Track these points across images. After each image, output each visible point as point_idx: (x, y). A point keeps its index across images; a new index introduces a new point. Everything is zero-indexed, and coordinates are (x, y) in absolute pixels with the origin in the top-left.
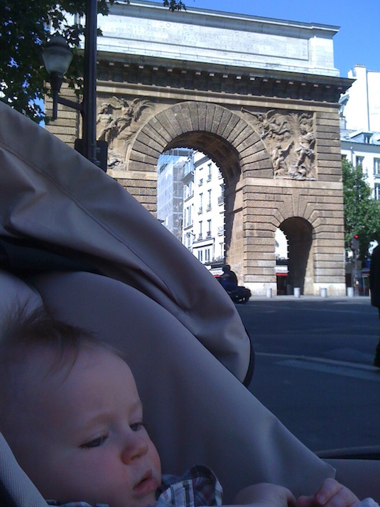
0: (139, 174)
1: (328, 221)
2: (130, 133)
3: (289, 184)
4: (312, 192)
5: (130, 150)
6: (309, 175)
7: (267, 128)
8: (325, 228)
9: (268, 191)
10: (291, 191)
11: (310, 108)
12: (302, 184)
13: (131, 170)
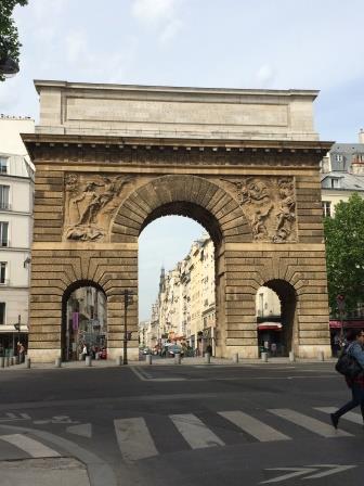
0: (121, 246)
1: (311, 283)
2: (112, 208)
3: (269, 247)
4: (292, 254)
5: (112, 223)
6: (290, 238)
7: (246, 195)
8: (308, 290)
9: (248, 255)
10: (271, 255)
11: (289, 173)
12: (282, 247)
13: (113, 241)
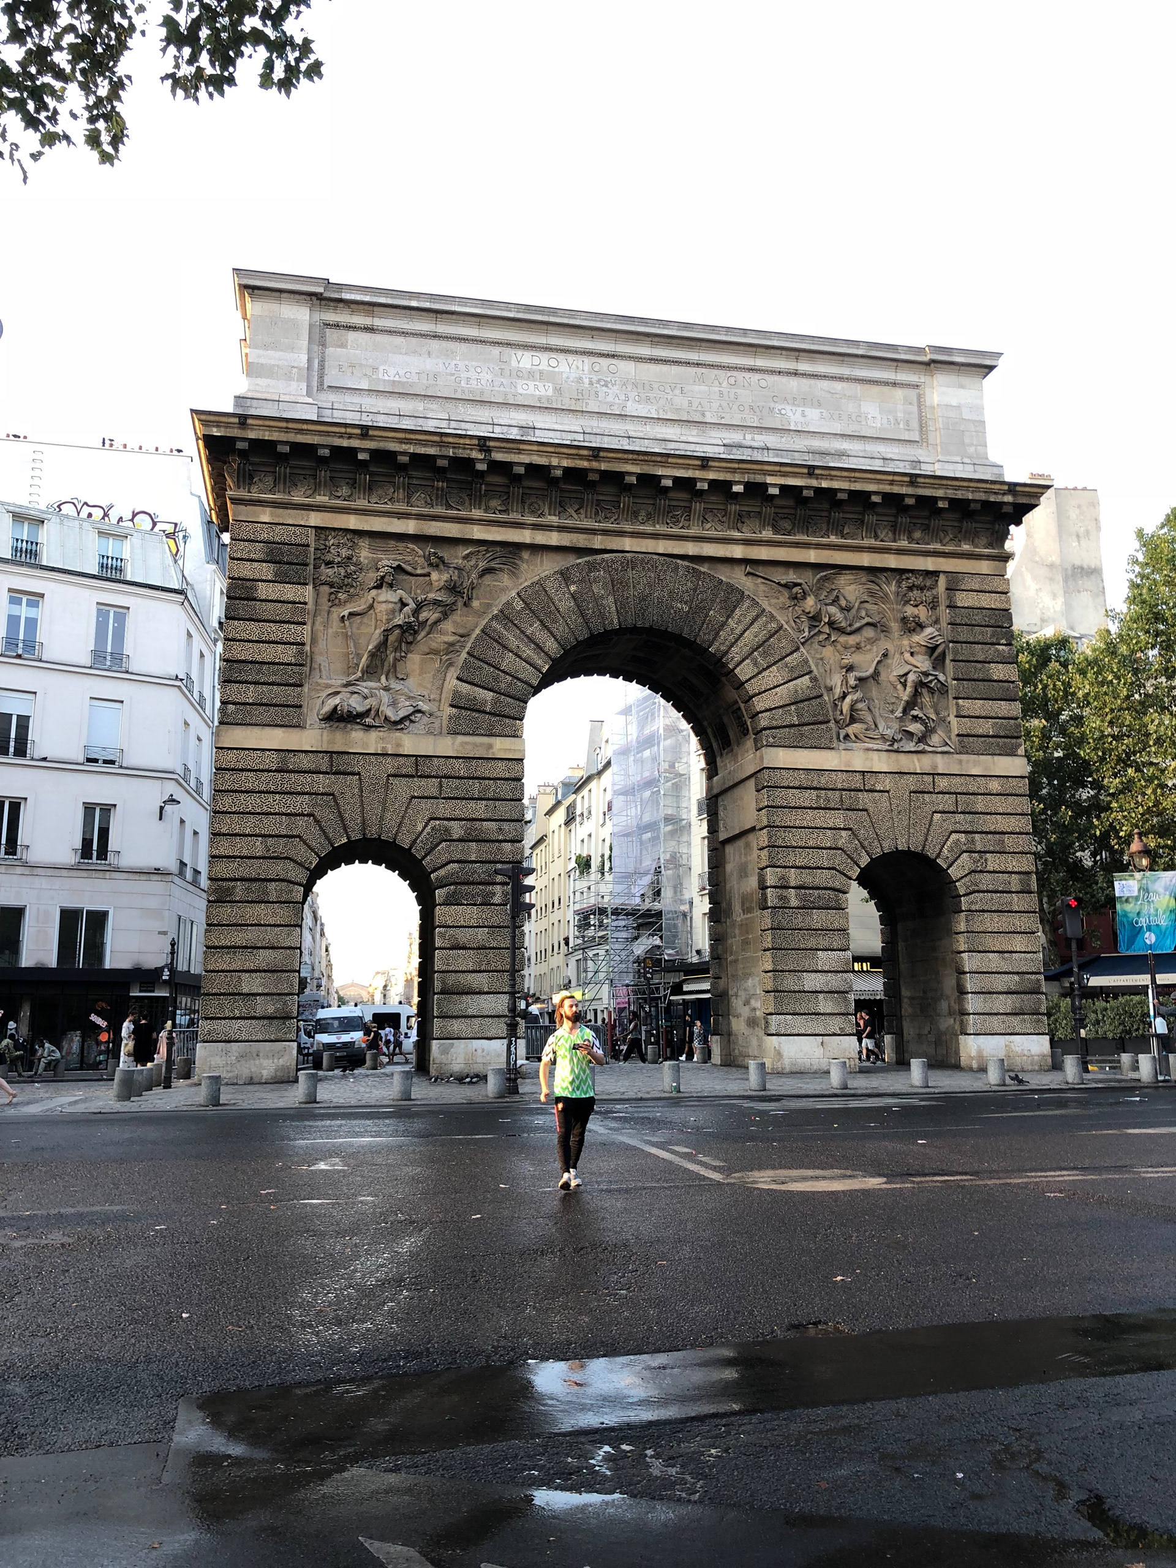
0: (475, 745)
1: (993, 862)
2: (451, 639)
3: (880, 762)
5: (452, 682)
6: (935, 739)
7: (815, 618)
8: (986, 881)
10: (887, 783)
11: (929, 564)
12: (917, 764)
13: (455, 733)
